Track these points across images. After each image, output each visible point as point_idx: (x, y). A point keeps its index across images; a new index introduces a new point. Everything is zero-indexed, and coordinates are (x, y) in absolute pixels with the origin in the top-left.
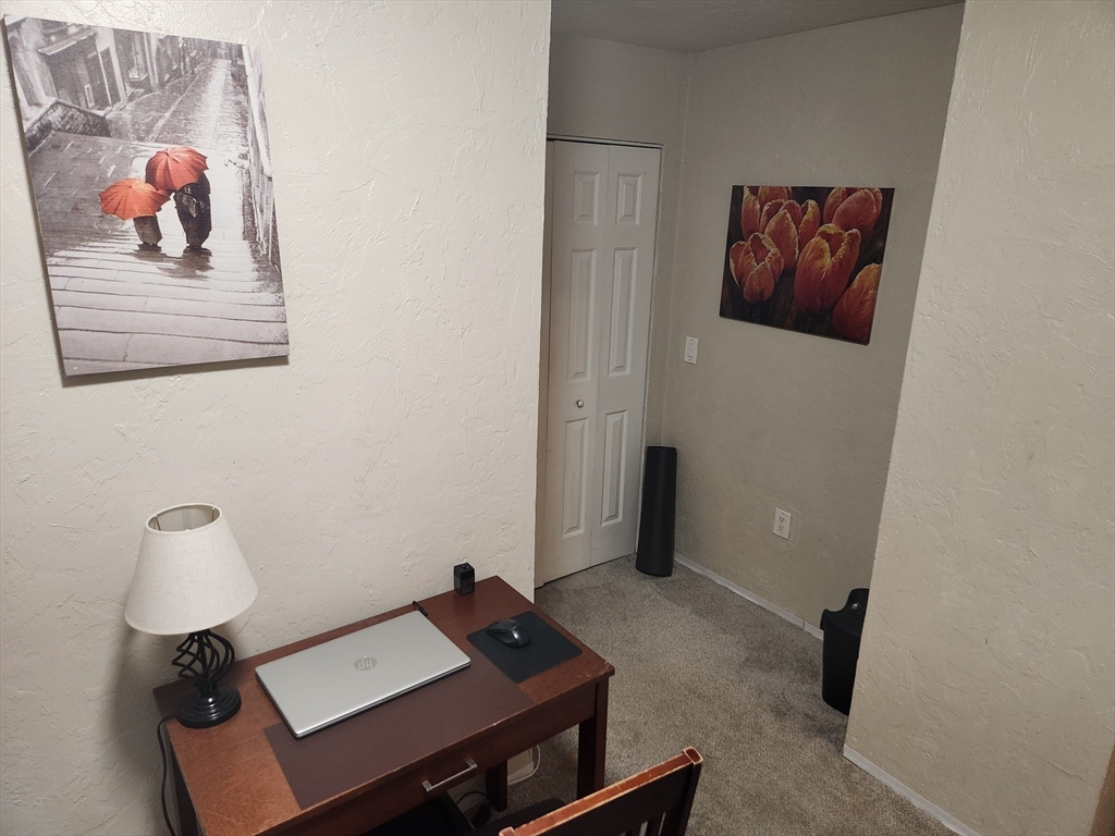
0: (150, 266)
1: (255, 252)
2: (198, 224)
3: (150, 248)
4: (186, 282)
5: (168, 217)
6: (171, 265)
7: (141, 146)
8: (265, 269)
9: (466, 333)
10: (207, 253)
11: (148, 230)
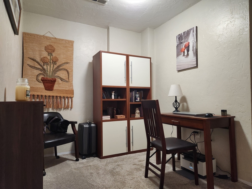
0: (184, 57)
1: (193, 52)
2: (188, 51)
3: (184, 55)
4: (187, 58)
5: (186, 51)
6: (185, 56)
7: (184, 43)
8: (194, 54)
9: (229, 59)
10: (189, 54)
11: (184, 53)
